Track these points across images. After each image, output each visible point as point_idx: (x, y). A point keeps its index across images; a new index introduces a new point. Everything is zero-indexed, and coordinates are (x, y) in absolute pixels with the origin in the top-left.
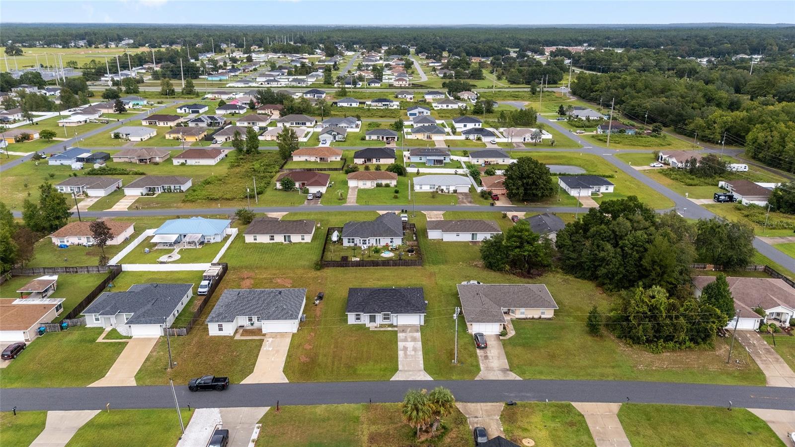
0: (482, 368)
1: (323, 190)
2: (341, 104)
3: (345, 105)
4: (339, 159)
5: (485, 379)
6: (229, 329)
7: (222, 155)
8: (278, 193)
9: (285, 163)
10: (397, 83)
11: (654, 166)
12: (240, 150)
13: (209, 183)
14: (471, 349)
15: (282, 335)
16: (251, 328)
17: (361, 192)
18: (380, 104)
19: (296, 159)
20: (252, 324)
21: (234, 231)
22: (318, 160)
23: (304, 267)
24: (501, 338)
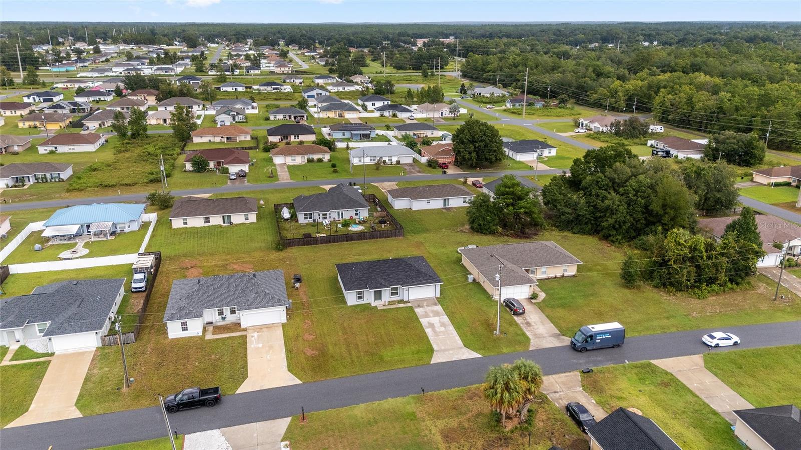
0: (530, 337)
1: (246, 168)
2: (225, 89)
3: (230, 89)
4: (249, 138)
5: (540, 348)
6: (195, 328)
7: (102, 140)
8: (190, 175)
9: (185, 145)
10: (279, 69)
11: (578, 132)
12: (122, 134)
13: (95, 170)
14: (507, 316)
15: (269, 327)
16: (223, 323)
17: (292, 169)
18: (269, 88)
19: (196, 140)
20: (224, 319)
21: (152, 217)
22: (225, 140)
23: (260, 249)
24: (533, 301)
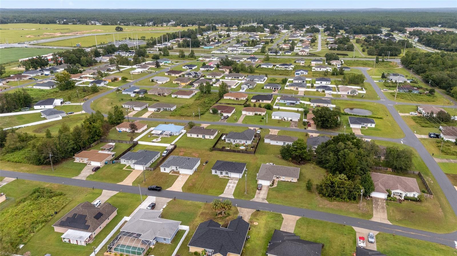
0: (255, 197)
1: (230, 115)
2: (263, 66)
3: (265, 66)
4: (245, 99)
5: (254, 201)
6: (168, 170)
7: (194, 94)
8: (210, 115)
9: (220, 100)
11: (412, 114)
12: (202, 92)
13: (183, 107)
14: (255, 189)
15: (186, 175)
16: (176, 171)
17: (247, 117)
18: (283, 67)
19: (225, 98)
21: (184, 131)
22: (235, 99)
23: (206, 150)
24: (270, 187)
